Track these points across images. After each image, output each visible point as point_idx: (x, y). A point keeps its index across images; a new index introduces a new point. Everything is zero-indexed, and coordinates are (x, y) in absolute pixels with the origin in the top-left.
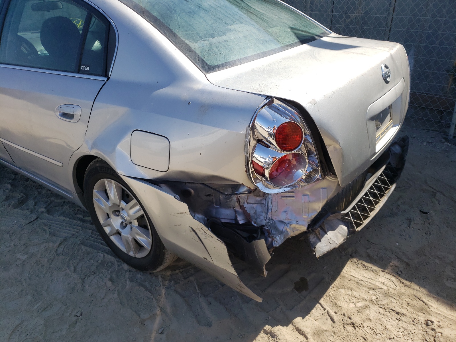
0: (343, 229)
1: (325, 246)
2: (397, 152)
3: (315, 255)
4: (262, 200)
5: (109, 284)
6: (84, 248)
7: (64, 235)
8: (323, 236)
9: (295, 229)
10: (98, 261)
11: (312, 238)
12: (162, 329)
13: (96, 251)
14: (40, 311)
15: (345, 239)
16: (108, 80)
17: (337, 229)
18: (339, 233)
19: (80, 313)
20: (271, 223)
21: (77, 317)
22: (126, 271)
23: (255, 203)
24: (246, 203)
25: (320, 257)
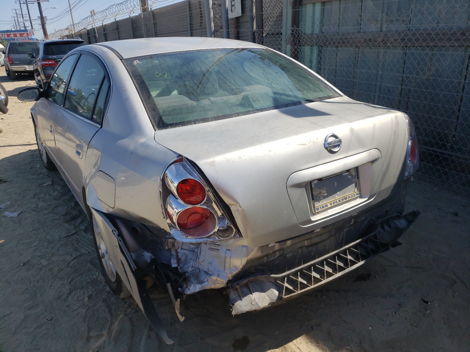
0: (273, 293)
1: (245, 306)
2: (400, 227)
3: (232, 312)
4: (195, 248)
5: (86, 299)
6: (89, 265)
7: (84, 251)
8: (246, 295)
9: (216, 282)
10: (91, 279)
11: (233, 295)
12: (99, 349)
13: (95, 270)
14: (26, 309)
15: (272, 304)
16: (101, 127)
17: (267, 292)
18: (268, 296)
19: (51, 318)
20: (195, 272)
21: (47, 321)
22: (106, 292)
23: (189, 250)
24: (180, 248)
25: (237, 316)
